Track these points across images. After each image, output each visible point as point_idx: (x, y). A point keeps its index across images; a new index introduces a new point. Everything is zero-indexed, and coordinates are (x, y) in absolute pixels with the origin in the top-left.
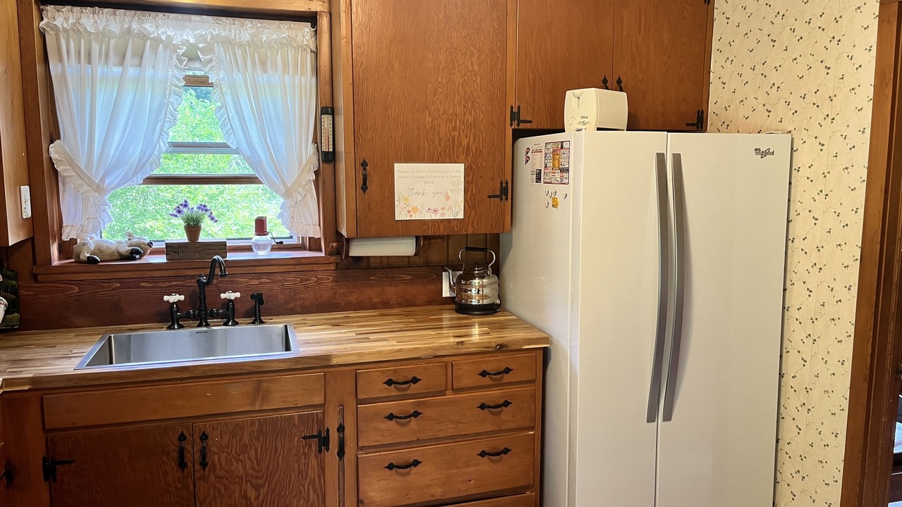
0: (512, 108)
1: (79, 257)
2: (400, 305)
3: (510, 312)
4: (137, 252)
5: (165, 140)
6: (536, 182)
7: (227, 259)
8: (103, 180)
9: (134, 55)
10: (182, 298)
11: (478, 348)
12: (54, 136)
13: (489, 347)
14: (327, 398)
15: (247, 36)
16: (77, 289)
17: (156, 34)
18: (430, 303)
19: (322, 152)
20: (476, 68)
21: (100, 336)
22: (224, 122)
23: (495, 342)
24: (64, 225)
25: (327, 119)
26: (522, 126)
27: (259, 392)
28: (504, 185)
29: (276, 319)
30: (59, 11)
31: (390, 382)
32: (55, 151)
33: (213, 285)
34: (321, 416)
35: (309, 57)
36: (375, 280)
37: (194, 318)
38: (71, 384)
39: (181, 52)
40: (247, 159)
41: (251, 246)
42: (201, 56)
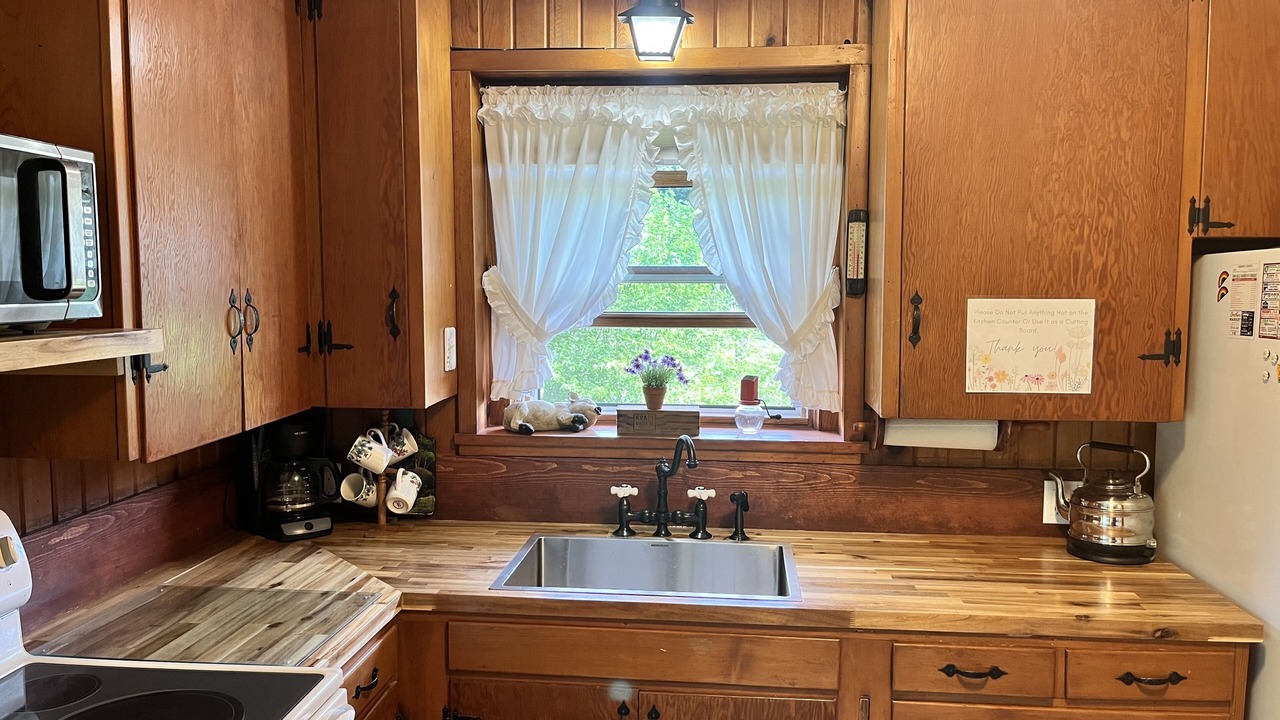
0: (1193, 201)
1: (510, 423)
2: (965, 531)
3: (1175, 564)
4: (581, 421)
5: (624, 264)
6: (1242, 334)
7: (701, 437)
8: (543, 320)
9: (591, 148)
10: (635, 491)
11: (1117, 630)
12: (490, 261)
13: (1140, 632)
14: (843, 681)
15: (744, 109)
16: (504, 468)
17: (620, 117)
18: (1020, 530)
19: (847, 279)
20: (1125, 135)
21: (528, 538)
22: (704, 237)
23: (1154, 624)
24: (494, 380)
25: (857, 230)
26: (1213, 233)
27: (737, 657)
28: (1173, 337)
29: (766, 535)
30: (501, 94)
31: (950, 670)
32: (489, 281)
33: (679, 475)
34: (831, 709)
35: (833, 134)
36: (923, 486)
37: (650, 522)
38: (483, 610)
39: (651, 139)
40: (735, 291)
41: (733, 419)
42: (677, 144)
